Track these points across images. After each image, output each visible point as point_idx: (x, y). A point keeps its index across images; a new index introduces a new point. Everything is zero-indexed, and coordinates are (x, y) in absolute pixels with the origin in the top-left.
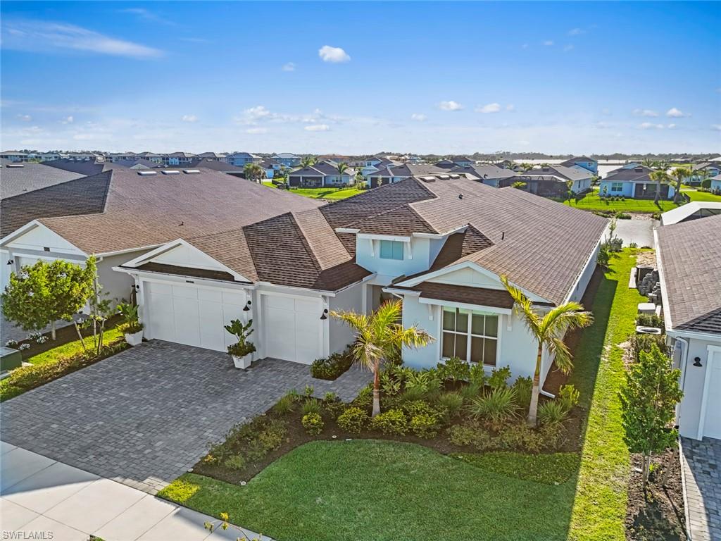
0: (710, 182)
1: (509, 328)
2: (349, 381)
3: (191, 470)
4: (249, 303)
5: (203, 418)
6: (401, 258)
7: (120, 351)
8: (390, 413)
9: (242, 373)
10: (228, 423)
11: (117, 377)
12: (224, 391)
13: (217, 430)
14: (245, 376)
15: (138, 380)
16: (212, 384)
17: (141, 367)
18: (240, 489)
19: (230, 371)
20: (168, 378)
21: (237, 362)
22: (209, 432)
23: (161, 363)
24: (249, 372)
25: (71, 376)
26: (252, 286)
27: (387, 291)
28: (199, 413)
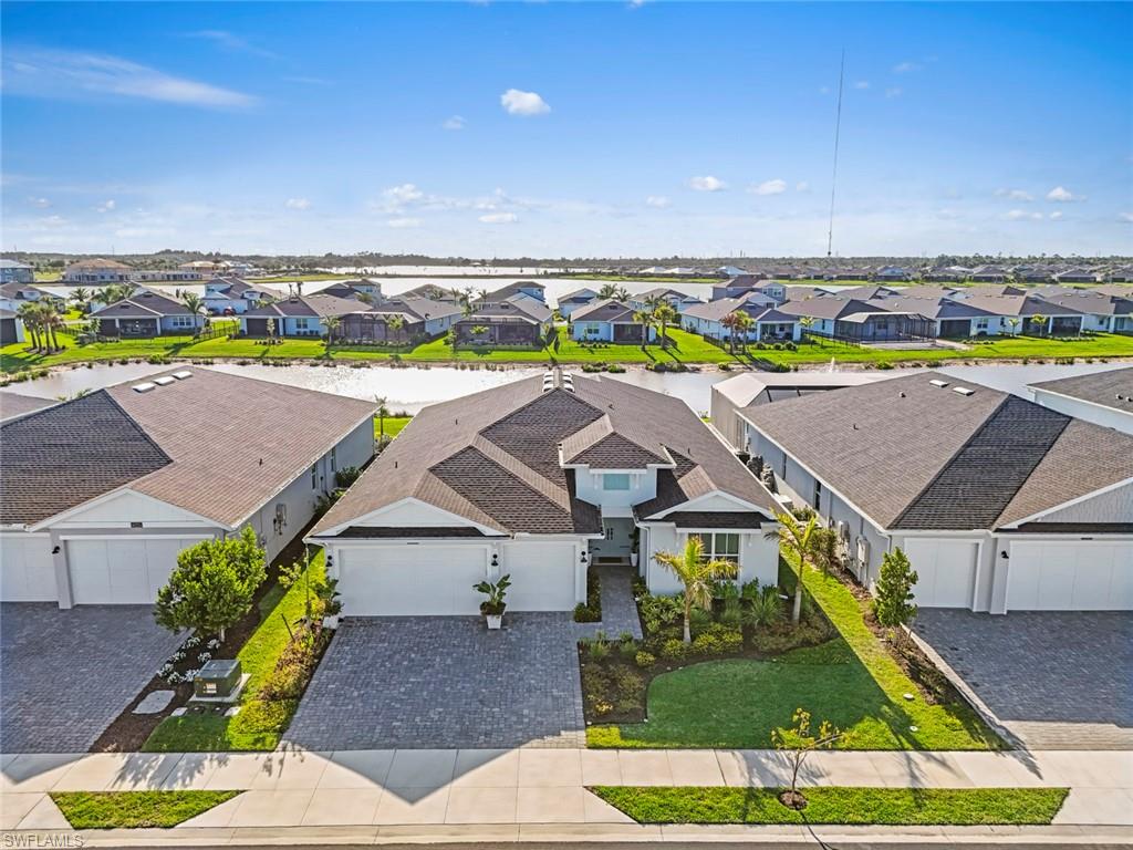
2: (615, 619)
3: (589, 723)
4: (495, 556)
5: (533, 682)
6: (627, 488)
7: (331, 638)
8: (702, 637)
9: (504, 633)
10: (559, 680)
11: (378, 665)
12: (512, 653)
13: (560, 688)
14: (511, 634)
15: (405, 663)
16: (490, 649)
17: (386, 650)
18: (648, 725)
19: (489, 633)
20: (435, 655)
21: (494, 622)
22: (555, 693)
23: (402, 641)
24: (509, 630)
25: (321, 675)
26: (510, 539)
27: (640, 525)
28: (521, 679)
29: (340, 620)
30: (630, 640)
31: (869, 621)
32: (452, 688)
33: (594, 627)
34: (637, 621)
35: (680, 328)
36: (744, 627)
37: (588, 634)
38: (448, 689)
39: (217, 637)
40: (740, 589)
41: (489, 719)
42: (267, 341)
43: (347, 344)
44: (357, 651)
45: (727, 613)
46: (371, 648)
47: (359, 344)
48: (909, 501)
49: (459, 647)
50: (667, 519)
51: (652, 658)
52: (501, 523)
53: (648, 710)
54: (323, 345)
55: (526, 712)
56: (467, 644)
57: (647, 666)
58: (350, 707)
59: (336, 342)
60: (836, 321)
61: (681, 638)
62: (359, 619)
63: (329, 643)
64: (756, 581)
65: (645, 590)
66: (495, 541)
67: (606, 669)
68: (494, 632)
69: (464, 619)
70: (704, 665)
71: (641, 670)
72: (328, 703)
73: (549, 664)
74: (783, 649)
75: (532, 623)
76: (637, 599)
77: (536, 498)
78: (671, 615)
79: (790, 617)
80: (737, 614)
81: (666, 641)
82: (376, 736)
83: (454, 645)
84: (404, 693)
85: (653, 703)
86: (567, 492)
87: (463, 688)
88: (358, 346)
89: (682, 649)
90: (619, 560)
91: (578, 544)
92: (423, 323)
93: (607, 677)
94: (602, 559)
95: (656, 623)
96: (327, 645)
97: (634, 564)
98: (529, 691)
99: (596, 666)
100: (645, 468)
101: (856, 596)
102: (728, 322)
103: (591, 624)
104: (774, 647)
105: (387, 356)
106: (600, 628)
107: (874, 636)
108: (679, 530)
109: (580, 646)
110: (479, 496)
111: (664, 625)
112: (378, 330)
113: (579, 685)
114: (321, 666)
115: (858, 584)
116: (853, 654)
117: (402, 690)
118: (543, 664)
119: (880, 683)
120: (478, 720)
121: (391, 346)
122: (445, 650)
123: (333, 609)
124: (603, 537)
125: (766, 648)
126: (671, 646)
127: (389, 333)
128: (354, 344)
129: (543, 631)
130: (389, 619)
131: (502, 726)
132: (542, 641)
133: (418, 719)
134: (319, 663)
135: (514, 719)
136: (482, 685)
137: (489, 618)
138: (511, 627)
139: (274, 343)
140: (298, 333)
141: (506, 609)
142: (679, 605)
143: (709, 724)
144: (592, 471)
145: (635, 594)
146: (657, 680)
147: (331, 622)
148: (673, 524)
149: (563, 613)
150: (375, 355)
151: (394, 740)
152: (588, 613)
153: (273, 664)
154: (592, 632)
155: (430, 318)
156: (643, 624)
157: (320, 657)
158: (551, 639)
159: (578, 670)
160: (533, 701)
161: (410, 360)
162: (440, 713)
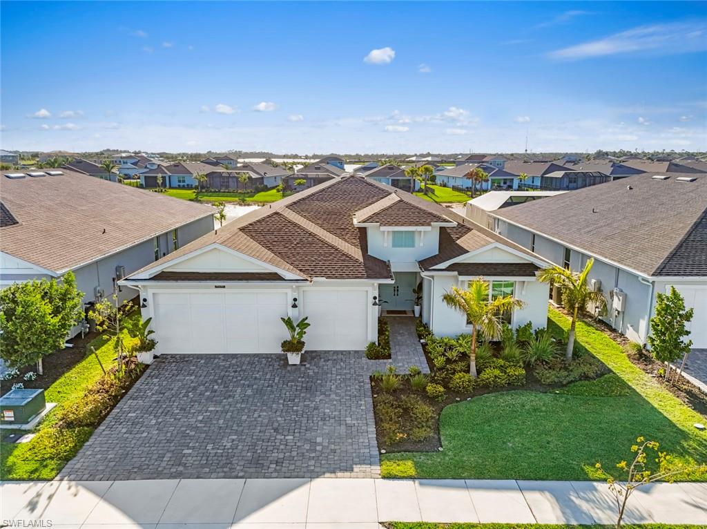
0: (435, 177)
1: (524, 293)
2: (404, 357)
3: (383, 451)
4: (295, 300)
5: (327, 411)
6: (413, 246)
7: (143, 372)
8: (488, 371)
9: (303, 368)
10: (353, 409)
11: (181, 396)
12: (309, 384)
13: (354, 417)
14: (309, 369)
15: (208, 393)
16: (289, 381)
17: (192, 382)
18: (444, 454)
19: (289, 368)
20: (238, 386)
21: (294, 359)
22: (349, 420)
23: (208, 374)
24: (308, 366)
25: (124, 404)
26: (308, 283)
27: (424, 274)
28: (316, 408)
29: (155, 357)
30: (419, 373)
31: (634, 359)
32: (248, 417)
33: (385, 363)
34: (423, 359)
35: (435, 184)
36: (524, 362)
37: (379, 369)
38: (244, 418)
39: (35, 369)
40: (514, 332)
41: (282, 447)
42: (157, 190)
43: (211, 192)
44: (165, 383)
45: (507, 351)
46: (178, 381)
47: (219, 191)
48: (666, 254)
49: (260, 379)
50: (449, 269)
51: (442, 389)
52: (301, 270)
53: (442, 438)
54: (194, 192)
55: (319, 440)
56: (268, 377)
57: (438, 396)
58: (145, 434)
59: (204, 190)
60: (542, 177)
61: (468, 371)
62: (173, 356)
63: (140, 377)
64: (530, 324)
65: (429, 333)
66: (294, 285)
67: (398, 399)
68: (294, 367)
69: (267, 356)
70: (492, 396)
71: (432, 400)
72: (124, 430)
73: (343, 394)
74: (564, 383)
75: (329, 360)
76: (422, 341)
77: (332, 251)
78: (455, 354)
79: (564, 355)
80: (517, 352)
81: (453, 374)
82: (164, 464)
83: (256, 378)
84: (201, 422)
85: (446, 432)
86: (360, 250)
87: (259, 416)
88: (218, 193)
89: (469, 381)
90: (404, 312)
91: (370, 289)
92: (262, 178)
93: (399, 406)
94: (389, 312)
95: (442, 359)
96: (138, 378)
97: (417, 315)
98: (323, 419)
99: (388, 396)
100: (430, 225)
101: (614, 339)
102: (469, 176)
103: (381, 361)
104: (556, 380)
105: (237, 199)
106: (391, 364)
107: (643, 372)
108: (461, 278)
109: (371, 379)
110: (281, 249)
111: (449, 361)
112: (232, 183)
113: (372, 414)
114: (127, 396)
115: (614, 331)
116: (629, 387)
117: (200, 418)
118: (337, 394)
119: (665, 414)
120: (271, 448)
121: (240, 193)
122: (247, 383)
123: (147, 346)
124: (393, 282)
125: (548, 381)
126: (459, 379)
127: (239, 184)
128: (215, 192)
129: (338, 367)
130: (200, 357)
131: (294, 454)
132: (337, 375)
133: (210, 447)
134: (126, 393)
135: (307, 447)
136: (278, 414)
137: (289, 355)
138: (310, 363)
139: (162, 191)
140: (179, 186)
141: (305, 348)
142: (461, 345)
143: (506, 453)
144: (383, 228)
145: (420, 337)
146: (449, 409)
147: (145, 357)
148: (456, 273)
149: (356, 352)
150: (229, 199)
151: (181, 468)
152: (378, 351)
153: (82, 394)
154: (383, 367)
155: (267, 175)
156: (430, 361)
157: (128, 389)
158: (346, 373)
159: (370, 400)
160: (327, 429)
161: (253, 201)
162: (233, 440)
